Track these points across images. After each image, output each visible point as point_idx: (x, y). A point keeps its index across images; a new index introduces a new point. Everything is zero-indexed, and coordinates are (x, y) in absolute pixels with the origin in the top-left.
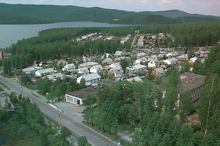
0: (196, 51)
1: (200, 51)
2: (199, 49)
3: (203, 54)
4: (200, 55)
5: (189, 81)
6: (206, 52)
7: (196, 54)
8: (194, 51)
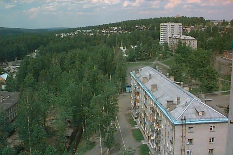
0: (5, 67)
1: (10, 67)
2: (8, 64)
3: (13, 69)
4: (10, 70)
5: (2, 100)
6: (16, 66)
7: (6, 70)
8: (4, 67)
